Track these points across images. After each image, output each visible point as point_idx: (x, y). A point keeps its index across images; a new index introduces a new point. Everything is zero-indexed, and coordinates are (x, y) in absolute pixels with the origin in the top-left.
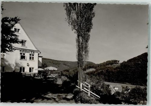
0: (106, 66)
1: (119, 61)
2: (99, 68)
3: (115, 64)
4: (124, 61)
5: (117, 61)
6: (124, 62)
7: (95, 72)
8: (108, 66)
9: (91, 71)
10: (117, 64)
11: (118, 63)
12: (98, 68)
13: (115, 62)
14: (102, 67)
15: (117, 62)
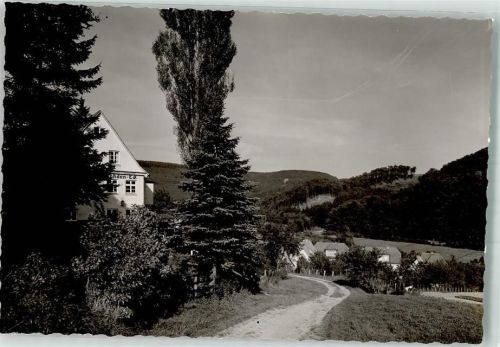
0: (373, 187)
1: (414, 170)
2: (347, 194)
3: (401, 181)
4: (432, 170)
5: (408, 168)
6: (432, 172)
7: (331, 206)
8: (378, 186)
9: (321, 203)
10: (409, 180)
11: (411, 176)
12: (343, 193)
13: (402, 171)
14: (359, 191)
15: (409, 173)
